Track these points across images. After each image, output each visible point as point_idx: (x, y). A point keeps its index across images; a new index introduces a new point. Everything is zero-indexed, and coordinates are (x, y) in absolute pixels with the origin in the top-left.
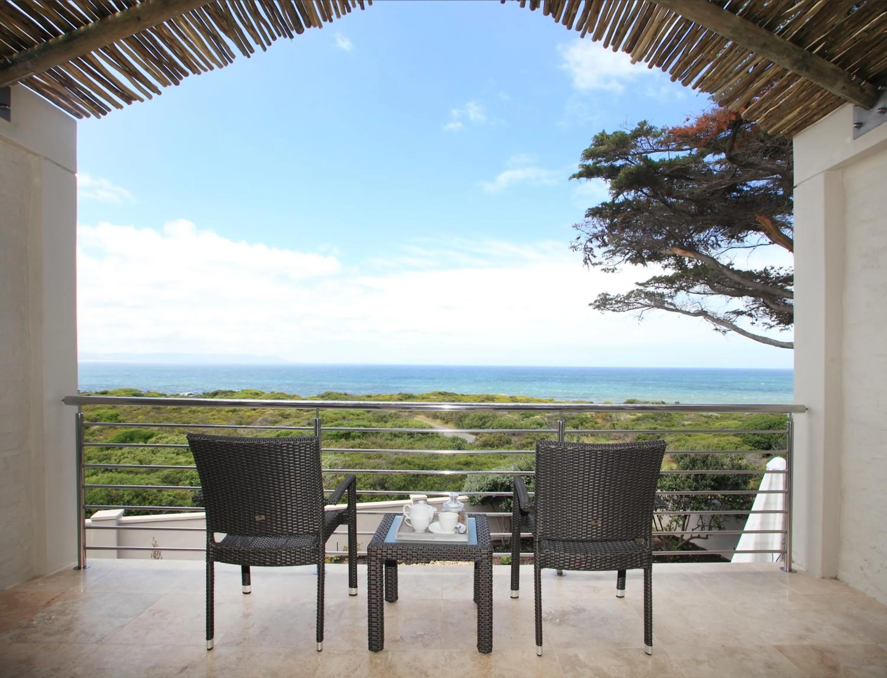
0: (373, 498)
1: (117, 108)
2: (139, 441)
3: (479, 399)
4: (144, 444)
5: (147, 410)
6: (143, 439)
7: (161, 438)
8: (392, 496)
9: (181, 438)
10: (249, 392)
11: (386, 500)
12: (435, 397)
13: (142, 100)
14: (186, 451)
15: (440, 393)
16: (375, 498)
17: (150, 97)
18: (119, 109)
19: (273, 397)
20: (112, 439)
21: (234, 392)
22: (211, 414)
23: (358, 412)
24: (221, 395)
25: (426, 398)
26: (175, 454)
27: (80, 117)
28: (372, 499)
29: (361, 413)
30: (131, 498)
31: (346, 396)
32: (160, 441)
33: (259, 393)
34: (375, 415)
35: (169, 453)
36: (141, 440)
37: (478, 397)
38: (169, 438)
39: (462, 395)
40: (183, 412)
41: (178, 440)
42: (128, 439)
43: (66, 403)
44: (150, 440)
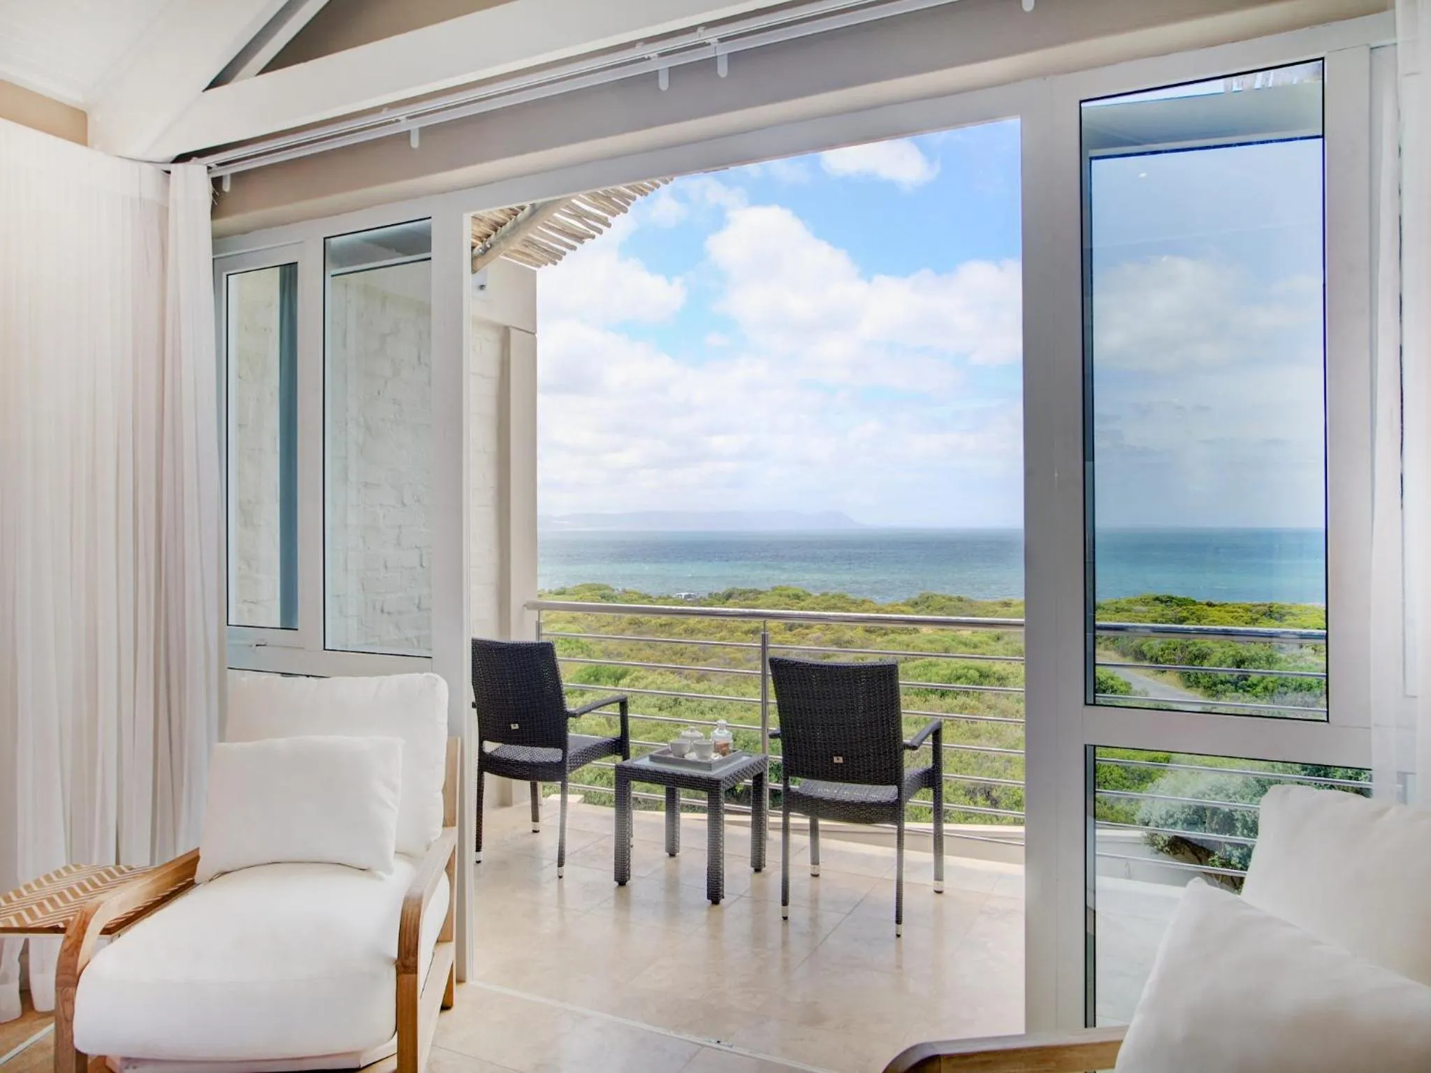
0: (967, 817)
1: (571, 249)
2: (607, 683)
3: (1247, 617)
4: (613, 688)
5: (621, 626)
6: (613, 679)
7: (637, 679)
8: (1004, 818)
9: (667, 680)
10: (785, 592)
11: (992, 823)
12: (1145, 609)
13: (593, 237)
14: (672, 704)
15: (1157, 599)
16: (971, 817)
17: (600, 232)
18: (573, 251)
19: (825, 605)
20: (571, 677)
21: (760, 593)
22: (718, 635)
23: (976, 639)
24: (736, 598)
25: (1123, 610)
26: (657, 709)
27: (539, 266)
28: (966, 819)
29: (981, 643)
30: (593, 779)
31: (960, 604)
32: (637, 684)
33: (801, 594)
34: (1009, 647)
35: (648, 706)
36: (609, 681)
37: (1247, 610)
38: (650, 679)
39: (1209, 605)
40: (674, 631)
41: (663, 683)
42: (592, 678)
43: (528, 609)
44: (621, 682)
